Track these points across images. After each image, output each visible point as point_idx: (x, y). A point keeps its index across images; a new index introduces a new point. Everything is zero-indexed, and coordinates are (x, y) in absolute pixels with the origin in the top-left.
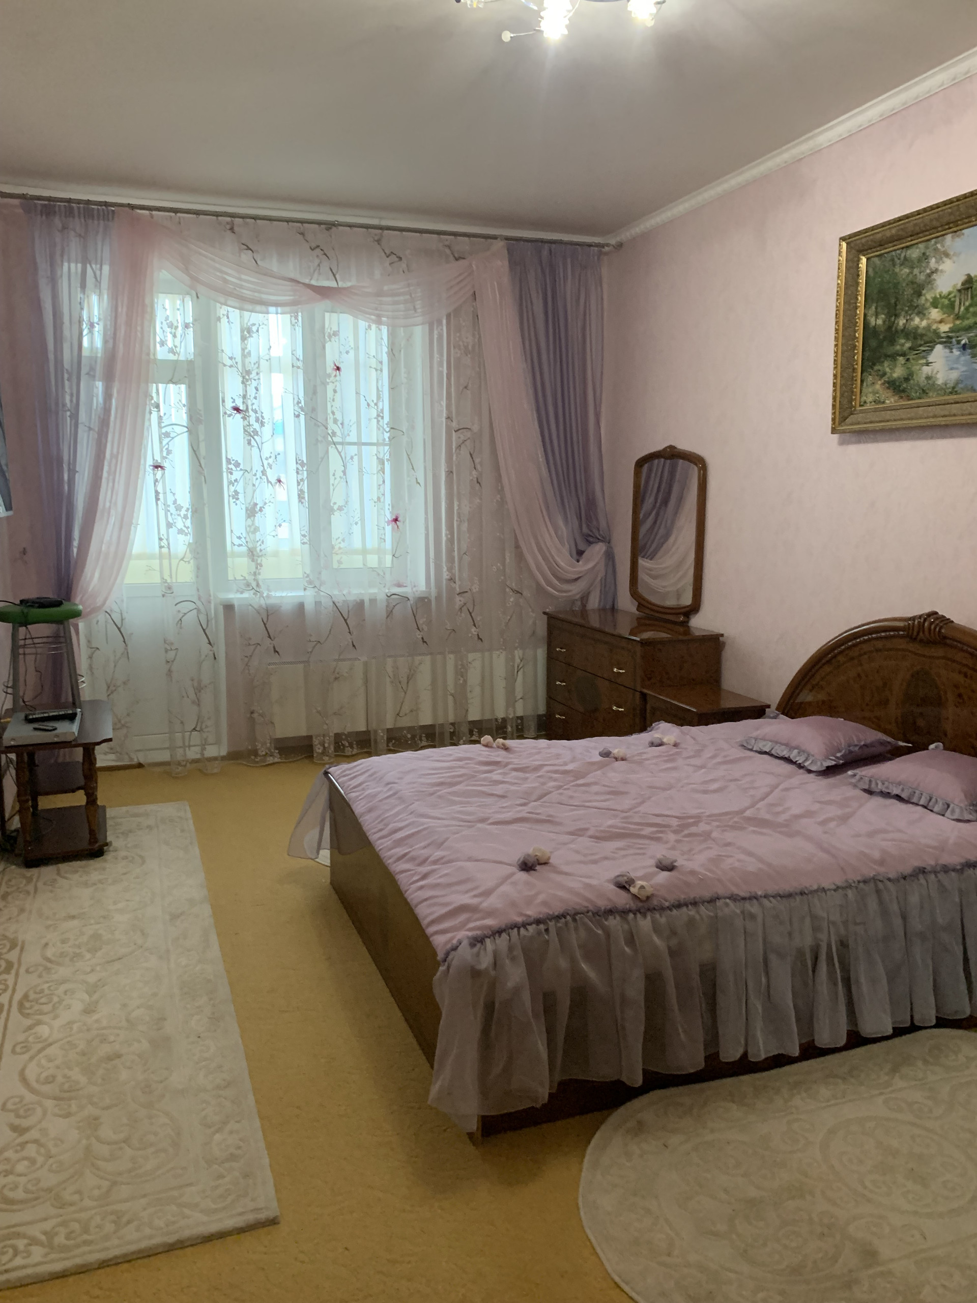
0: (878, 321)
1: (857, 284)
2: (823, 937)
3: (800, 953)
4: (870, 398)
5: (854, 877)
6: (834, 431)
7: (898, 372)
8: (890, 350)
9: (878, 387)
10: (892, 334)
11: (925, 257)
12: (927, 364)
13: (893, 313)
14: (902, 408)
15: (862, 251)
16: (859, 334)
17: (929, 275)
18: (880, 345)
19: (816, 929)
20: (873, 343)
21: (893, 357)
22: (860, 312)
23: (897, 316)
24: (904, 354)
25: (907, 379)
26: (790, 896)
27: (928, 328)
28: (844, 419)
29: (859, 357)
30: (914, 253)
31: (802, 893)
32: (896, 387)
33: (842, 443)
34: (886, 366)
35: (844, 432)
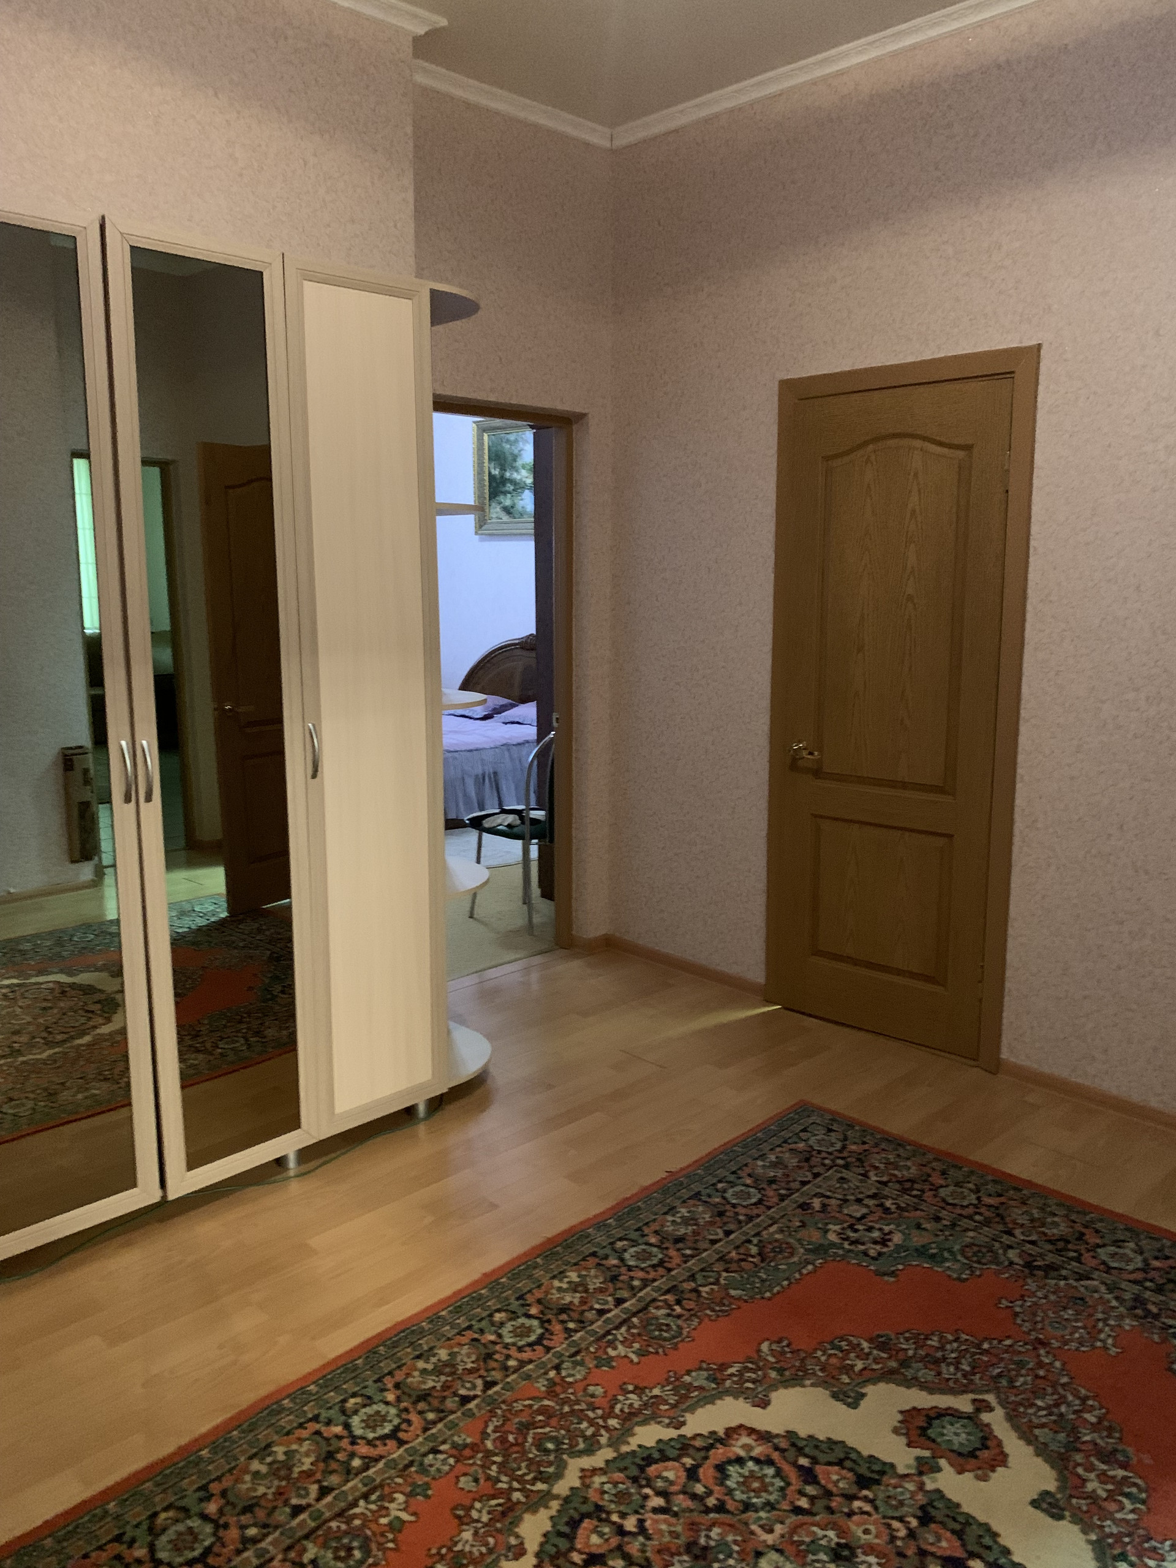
0: (496, 472)
1: (484, 449)
2: (486, 768)
3: (477, 776)
4: (494, 516)
5: (498, 744)
6: (476, 533)
7: (508, 502)
8: (503, 489)
9: (498, 509)
10: (503, 481)
11: (516, 441)
12: (522, 500)
13: (503, 469)
14: (511, 523)
15: (484, 431)
16: (486, 478)
17: (520, 451)
18: (498, 486)
19: (483, 765)
20: (494, 484)
21: (505, 493)
22: (486, 464)
23: (505, 470)
24: (510, 493)
25: (512, 507)
26: (471, 751)
27: (521, 480)
28: (481, 527)
29: (487, 491)
30: (512, 437)
31: (477, 750)
32: (508, 510)
33: (481, 540)
34: (501, 498)
35: (482, 534)
